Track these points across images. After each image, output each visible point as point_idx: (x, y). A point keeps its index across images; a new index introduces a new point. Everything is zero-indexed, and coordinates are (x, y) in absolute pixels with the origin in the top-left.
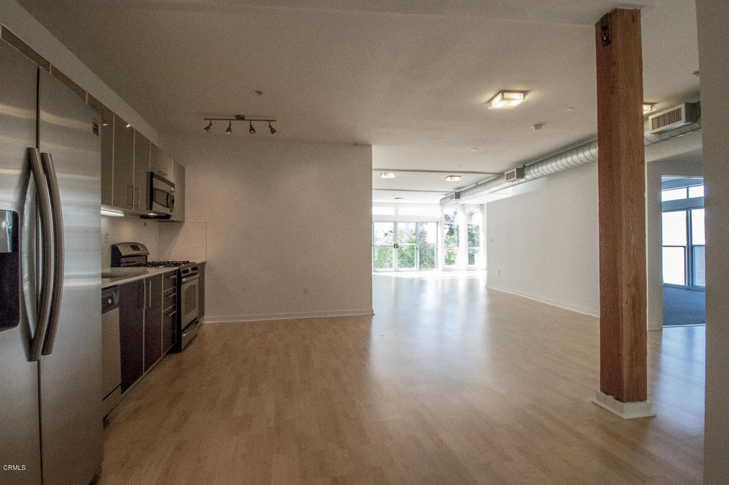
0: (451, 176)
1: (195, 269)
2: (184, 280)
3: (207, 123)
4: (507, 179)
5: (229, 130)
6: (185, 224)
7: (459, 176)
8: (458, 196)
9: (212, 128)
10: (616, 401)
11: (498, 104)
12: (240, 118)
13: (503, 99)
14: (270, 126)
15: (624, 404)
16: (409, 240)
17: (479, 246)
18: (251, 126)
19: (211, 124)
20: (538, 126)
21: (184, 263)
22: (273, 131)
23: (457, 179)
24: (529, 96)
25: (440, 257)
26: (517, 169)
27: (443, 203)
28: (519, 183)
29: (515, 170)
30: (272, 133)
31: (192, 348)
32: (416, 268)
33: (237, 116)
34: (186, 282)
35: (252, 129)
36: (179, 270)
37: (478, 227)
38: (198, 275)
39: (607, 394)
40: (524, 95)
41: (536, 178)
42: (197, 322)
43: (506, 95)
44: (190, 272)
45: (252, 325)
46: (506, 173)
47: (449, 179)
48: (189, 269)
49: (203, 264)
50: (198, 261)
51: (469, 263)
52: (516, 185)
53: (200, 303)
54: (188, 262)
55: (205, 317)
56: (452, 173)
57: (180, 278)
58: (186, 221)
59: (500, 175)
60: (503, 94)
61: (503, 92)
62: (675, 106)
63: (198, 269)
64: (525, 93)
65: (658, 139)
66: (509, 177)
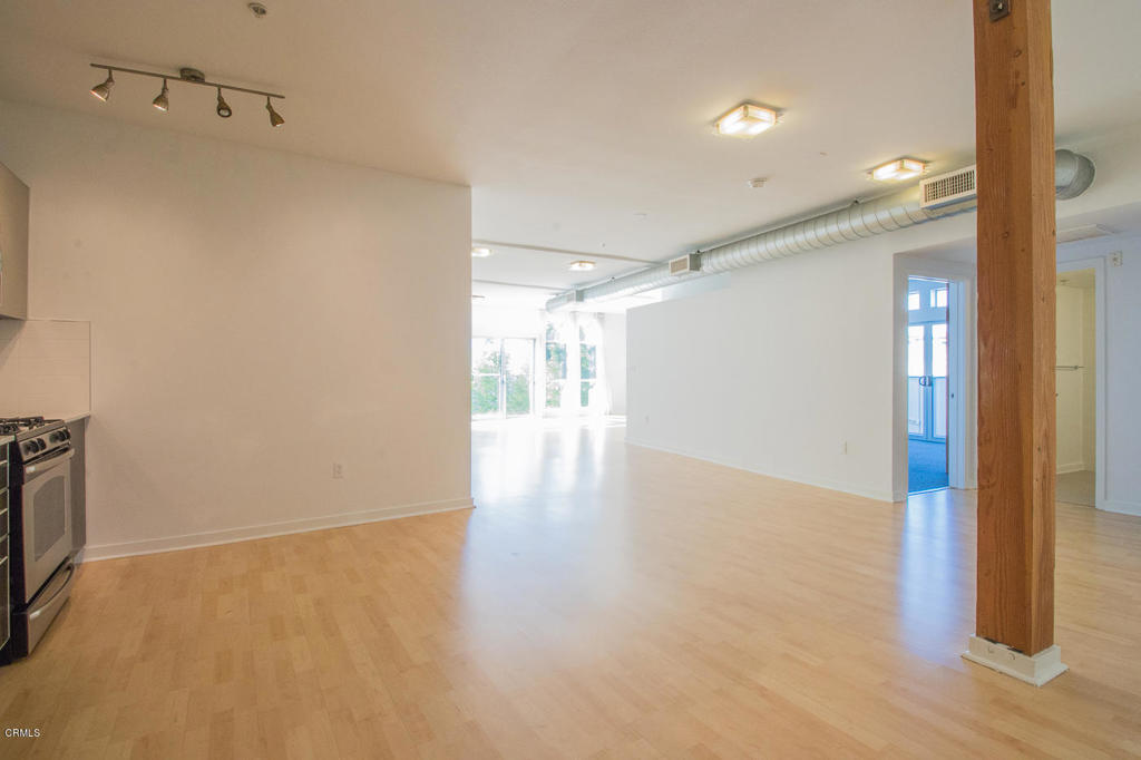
0: (581, 262)
1: (64, 436)
2: (30, 469)
3: (104, 74)
4: (673, 271)
5: (160, 99)
6: (27, 324)
7: (593, 263)
8: (580, 296)
9: (112, 88)
10: (1016, 654)
11: (733, 125)
12: (191, 76)
13: (746, 117)
14: (269, 107)
15: (1032, 659)
16: (482, 367)
17: (595, 376)
18: (220, 99)
19: (110, 80)
20: (758, 181)
21: (28, 422)
22: (276, 119)
23: (589, 267)
24: (785, 118)
25: (538, 395)
26: (691, 255)
27: (551, 305)
28: (689, 279)
29: (688, 256)
30: (274, 123)
31: (59, 642)
32: (502, 413)
33: (183, 71)
34: (34, 475)
35: (222, 107)
36: (14, 445)
37: (594, 349)
38: (71, 453)
39: (994, 642)
40: (777, 117)
41: (718, 272)
42: (70, 568)
43: (753, 110)
44: (50, 446)
45: (214, 554)
46: (670, 262)
47: (576, 267)
48: (46, 438)
49: (82, 424)
50: (68, 417)
51: (583, 405)
52: (684, 281)
53: (74, 519)
54: (39, 421)
55: (89, 546)
56: (583, 256)
57: (17, 464)
58: (30, 317)
59: (656, 265)
60: (746, 108)
61: (745, 104)
62: (959, 168)
63: (68, 437)
64: (777, 111)
65: (925, 218)
66: (676, 267)
